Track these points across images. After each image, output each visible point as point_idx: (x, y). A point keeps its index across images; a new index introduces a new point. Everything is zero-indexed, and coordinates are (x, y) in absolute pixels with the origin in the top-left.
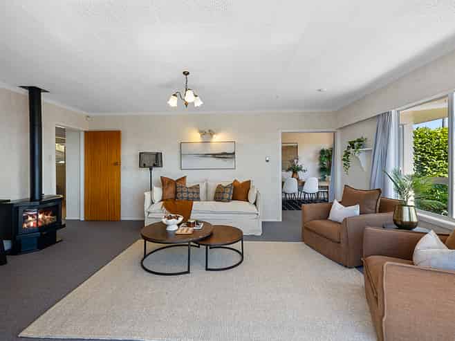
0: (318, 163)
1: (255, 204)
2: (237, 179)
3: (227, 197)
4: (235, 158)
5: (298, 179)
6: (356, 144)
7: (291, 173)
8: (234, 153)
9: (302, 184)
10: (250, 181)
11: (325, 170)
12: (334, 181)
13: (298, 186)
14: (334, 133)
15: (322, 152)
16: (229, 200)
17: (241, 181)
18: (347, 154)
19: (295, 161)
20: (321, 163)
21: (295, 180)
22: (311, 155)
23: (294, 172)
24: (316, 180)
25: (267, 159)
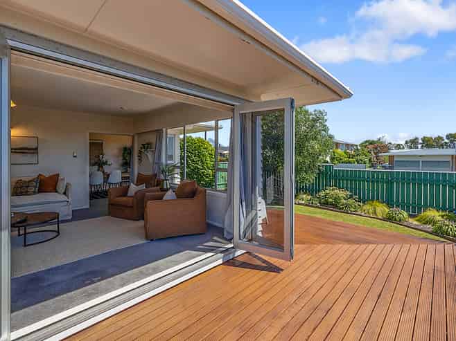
0: (121, 158)
1: (65, 193)
2: (41, 173)
3: (33, 190)
4: (37, 153)
5: (103, 172)
6: (146, 146)
7: (96, 167)
8: (37, 149)
9: (107, 176)
10: (58, 175)
11: (126, 165)
12: (133, 172)
13: (104, 178)
14: (133, 137)
15: (125, 149)
16: (34, 193)
17: (47, 175)
18: (140, 152)
19: (101, 156)
20: (124, 159)
21: (100, 173)
22: (116, 151)
23: (99, 167)
24: (119, 172)
25: (75, 155)
